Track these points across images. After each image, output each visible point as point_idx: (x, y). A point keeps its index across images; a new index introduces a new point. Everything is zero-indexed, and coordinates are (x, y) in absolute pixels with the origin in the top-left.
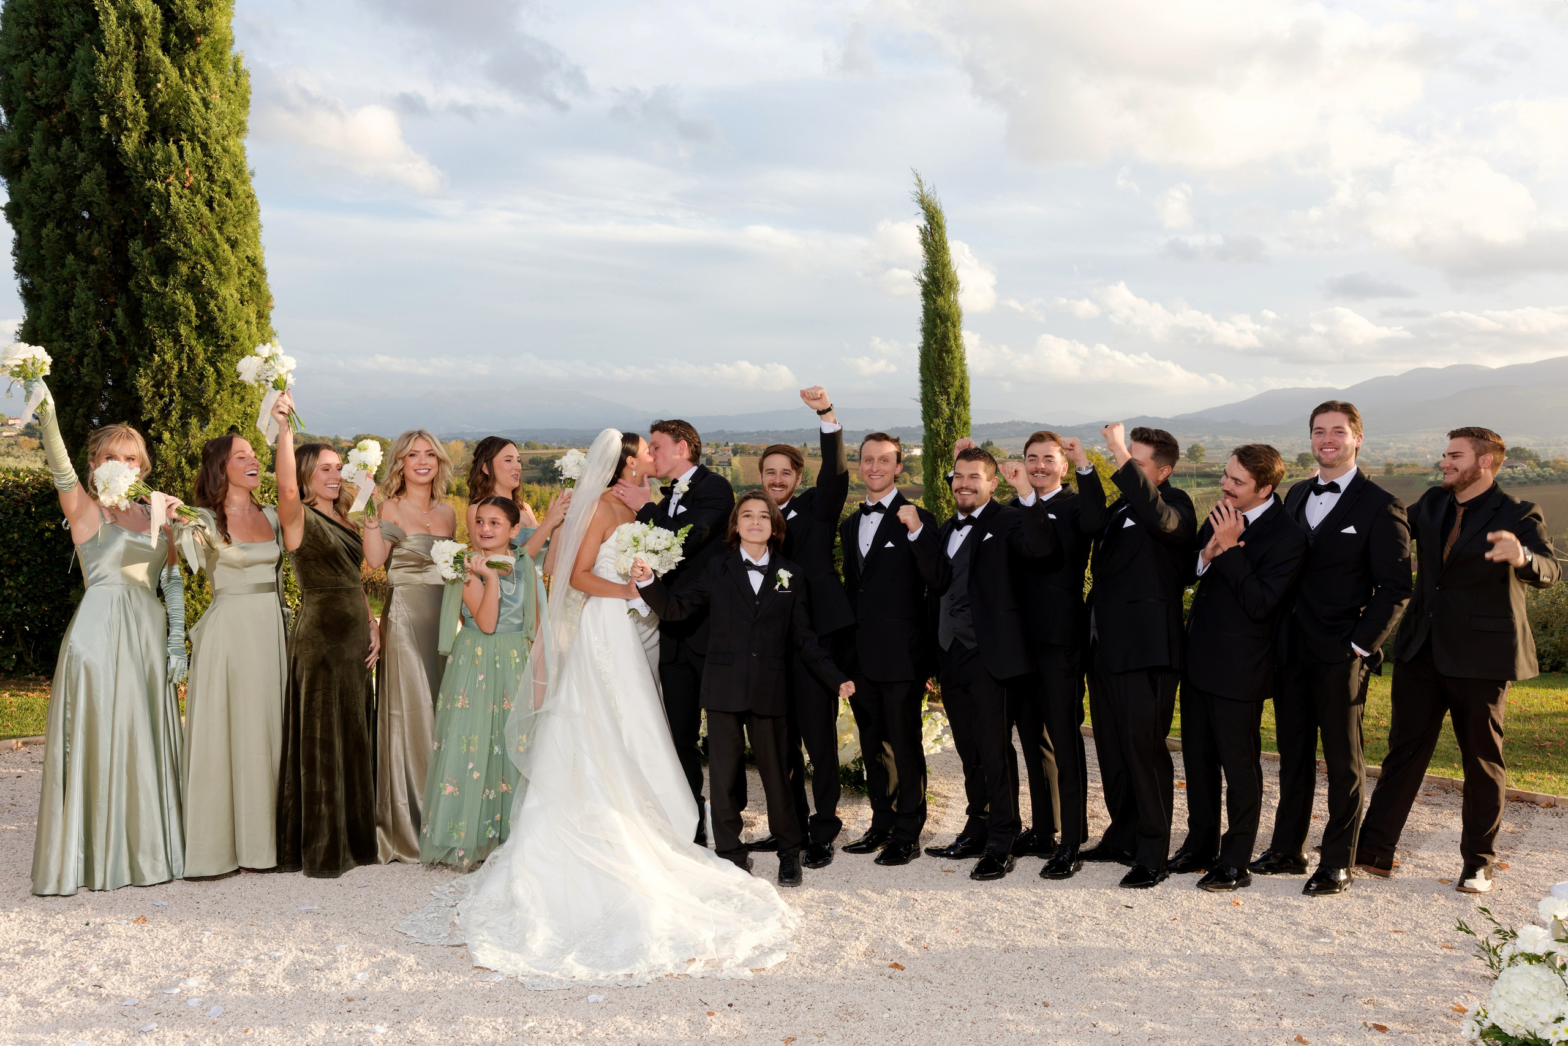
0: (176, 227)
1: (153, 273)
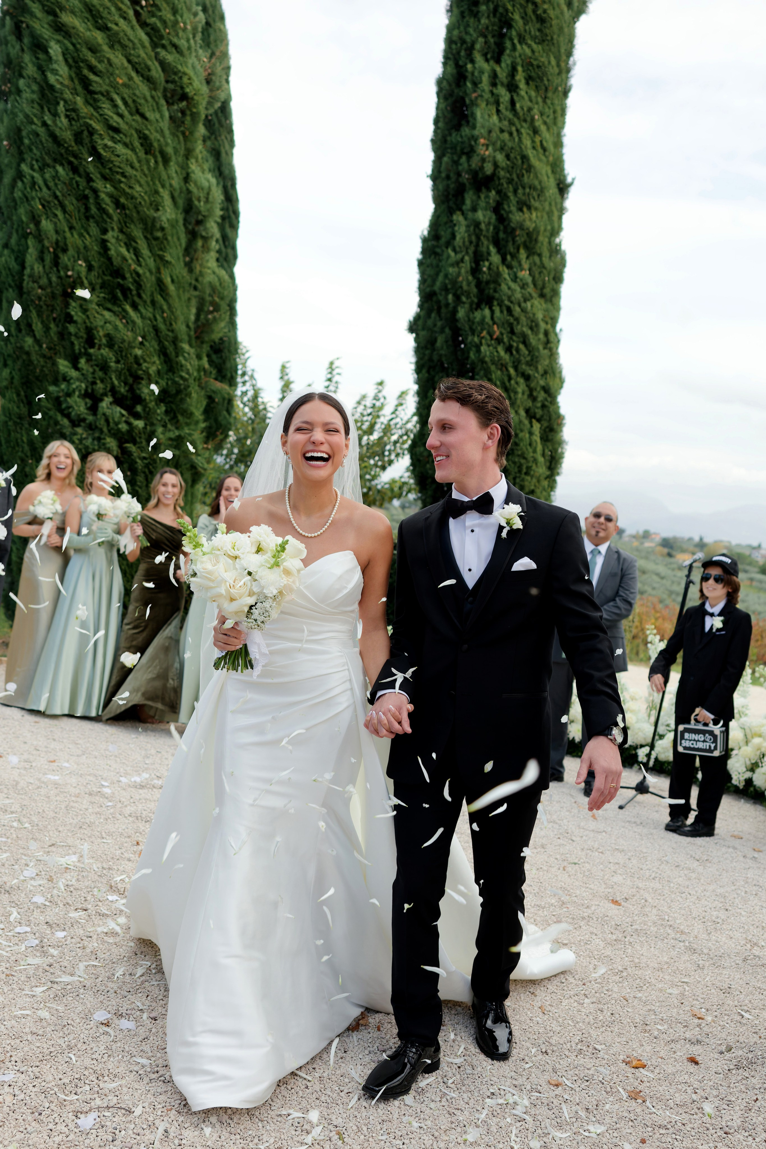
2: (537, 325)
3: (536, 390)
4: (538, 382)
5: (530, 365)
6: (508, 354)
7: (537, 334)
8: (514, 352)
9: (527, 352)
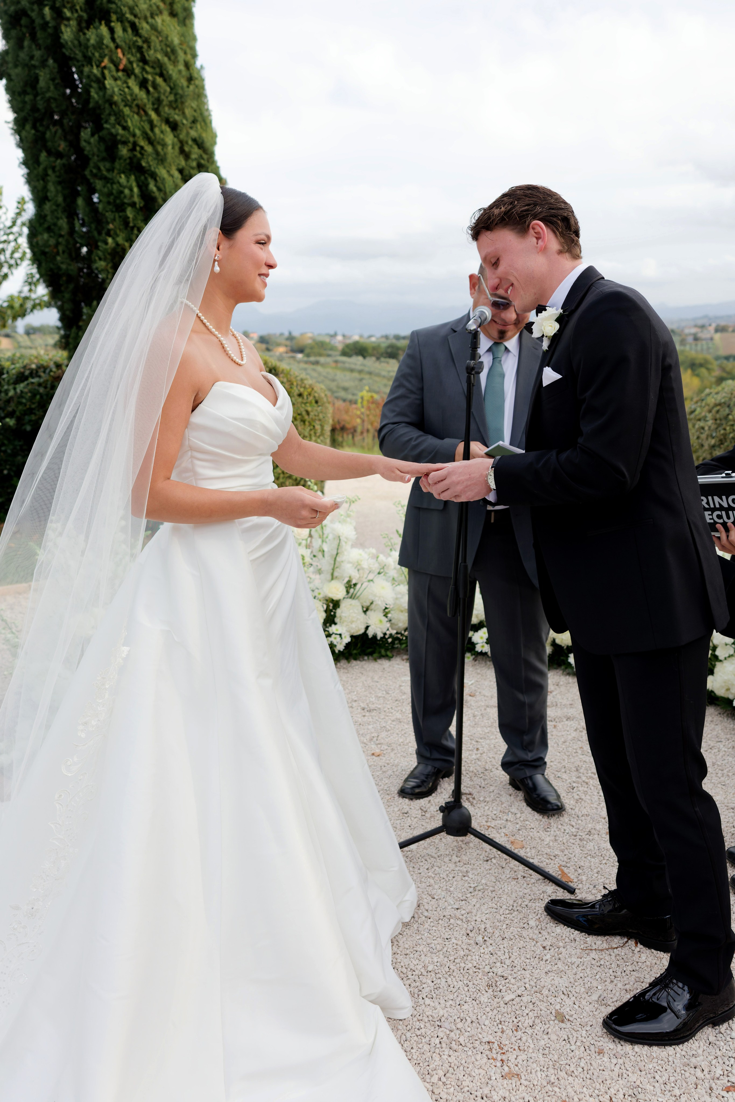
0: (114, 111)
1: (103, 159)
2: (174, 51)
3: (187, 143)
4: (188, 133)
5: (175, 109)
6: (144, 90)
7: (175, 62)
8: (151, 89)
9: (168, 89)
